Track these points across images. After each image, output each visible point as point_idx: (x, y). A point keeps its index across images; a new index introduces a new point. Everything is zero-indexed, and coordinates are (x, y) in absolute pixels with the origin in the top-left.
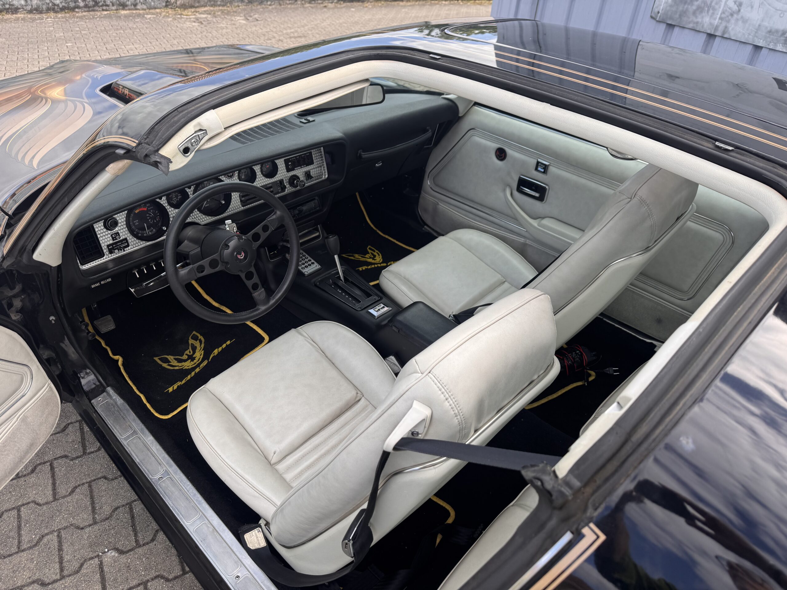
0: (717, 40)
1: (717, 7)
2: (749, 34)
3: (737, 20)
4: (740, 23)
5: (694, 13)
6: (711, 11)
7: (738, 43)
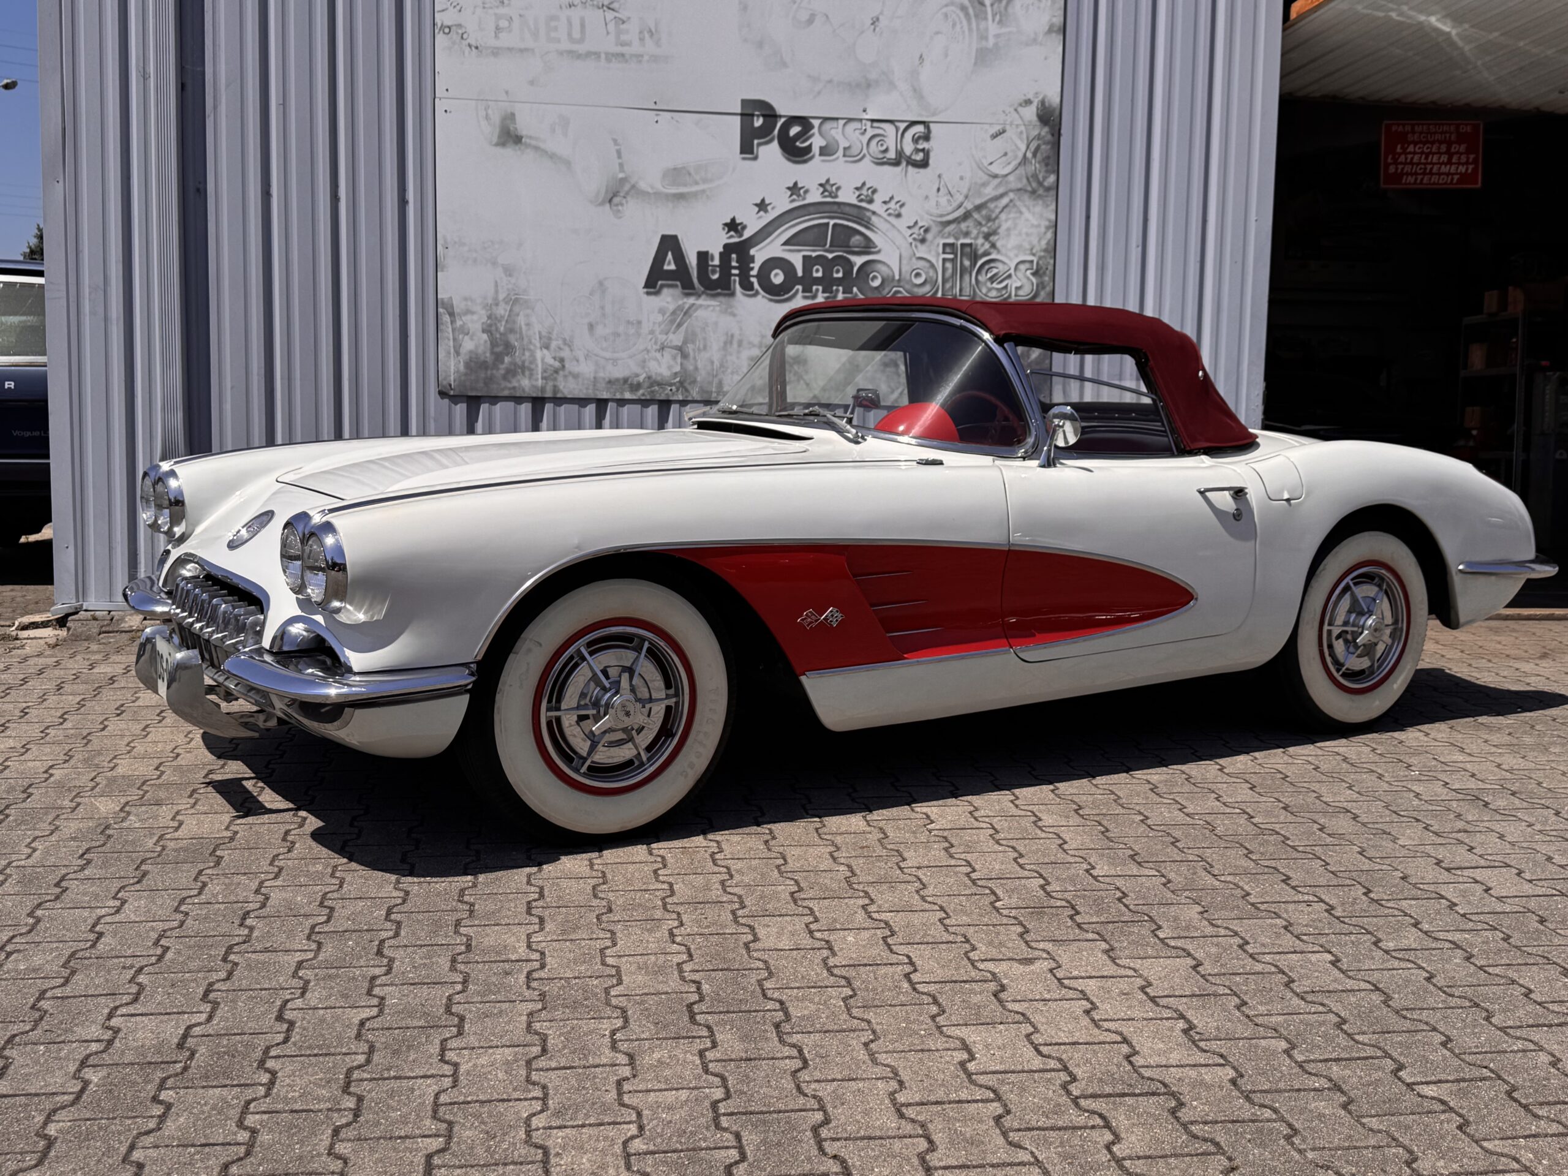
1: (533, 366)
2: (587, 389)
3: (565, 376)
4: (570, 378)
5: (505, 377)
6: (527, 373)
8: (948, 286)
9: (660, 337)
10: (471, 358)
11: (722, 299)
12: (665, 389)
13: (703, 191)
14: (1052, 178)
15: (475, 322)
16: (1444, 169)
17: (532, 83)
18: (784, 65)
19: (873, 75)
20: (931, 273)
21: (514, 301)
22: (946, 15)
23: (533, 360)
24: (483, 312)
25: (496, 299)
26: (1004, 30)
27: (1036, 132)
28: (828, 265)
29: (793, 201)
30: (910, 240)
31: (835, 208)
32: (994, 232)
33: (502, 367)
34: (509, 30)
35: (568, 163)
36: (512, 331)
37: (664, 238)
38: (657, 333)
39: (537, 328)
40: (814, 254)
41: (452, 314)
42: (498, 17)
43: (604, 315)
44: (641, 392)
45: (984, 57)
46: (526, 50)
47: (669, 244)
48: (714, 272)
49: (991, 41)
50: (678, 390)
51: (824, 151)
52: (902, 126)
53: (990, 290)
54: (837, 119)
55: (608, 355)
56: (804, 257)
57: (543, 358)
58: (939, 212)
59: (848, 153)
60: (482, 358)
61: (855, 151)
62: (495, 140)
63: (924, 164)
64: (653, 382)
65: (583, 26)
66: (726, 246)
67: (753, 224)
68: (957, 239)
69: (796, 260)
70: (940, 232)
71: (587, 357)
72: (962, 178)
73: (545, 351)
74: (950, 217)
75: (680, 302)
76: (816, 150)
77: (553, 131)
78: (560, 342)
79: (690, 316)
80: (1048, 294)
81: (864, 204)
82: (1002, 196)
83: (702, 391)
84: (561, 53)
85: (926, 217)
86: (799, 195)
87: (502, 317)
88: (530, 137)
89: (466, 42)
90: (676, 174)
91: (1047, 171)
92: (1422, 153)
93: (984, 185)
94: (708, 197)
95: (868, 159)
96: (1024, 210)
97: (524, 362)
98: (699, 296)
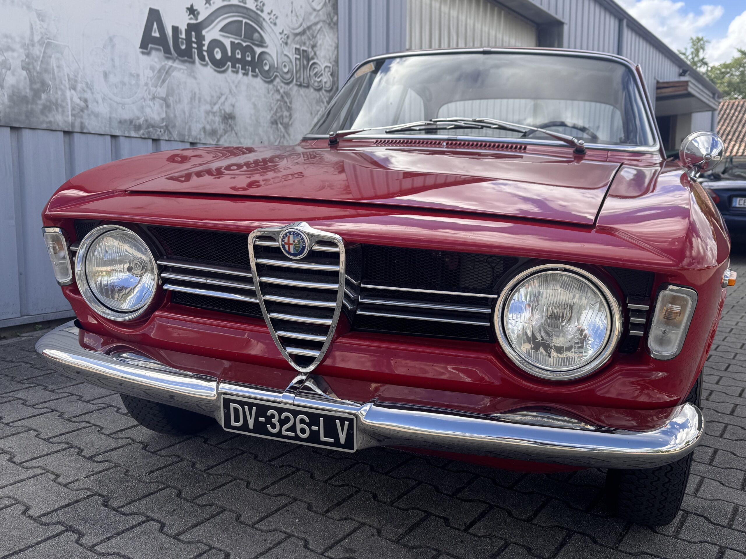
8: (298, 75)
9: (152, 88)
10: (13, 92)
11: (187, 64)
12: (156, 131)
14: (336, 18)
15: (15, 59)
20: (291, 66)
21: (47, 44)
23: (64, 99)
24: (21, 50)
25: (32, 40)
28: (243, 50)
30: (281, 42)
32: (315, 46)
33: (40, 102)
36: (46, 71)
37: (151, 10)
38: (150, 85)
39: (66, 70)
40: (236, 41)
43: (114, 66)
44: (142, 132)
47: (155, 16)
48: (182, 43)
50: (165, 132)
53: (315, 81)
55: (118, 99)
56: (231, 42)
57: (72, 98)
58: (293, 26)
60: (23, 93)
64: (150, 125)
66: (189, 25)
67: (203, 12)
69: (227, 44)
71: (103, 99)
72: (301, 7)
73: (73, 92)
74: (297, 31)
75: (163, 63)
78: (84, 85)
79: (170, 75)
80: (336, 89)
81: (259, 12)
82: (317, 23)
83: (180, 134)
85: (288, 28)
87: (38, 57)
91: (334, 13)
93: (311, 14)
96: (326, 34)
97: (57, 100)
98: (175, 60)
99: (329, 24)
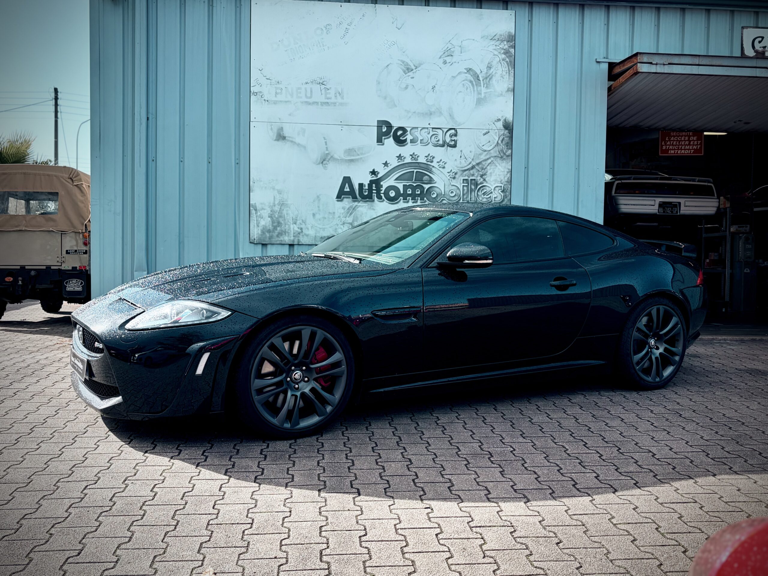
0: (296, 247)
1: (289, 231)
2: (312, 241)
3: (303, 236)
4: (305, 236)
5: (278, 236)
6: (287, 234)
7: (307, 246)
8: (465, 197)
9: (343, 219)
10: (263, 228)
11: (369, 203)
13: (361, 158)
14: (510, 151)
15: (265, 213)
16: (687, 147)
17: (290, 115)
18: (396, 106)
19: (433, 110)
20: (458, 191)
21: (282, 204)
22: (464, 85)
23: (290, 229)
24: (269, 209)
25: (274, 203)
26: (488, 90)
27: (502, 133)
28: (414, 188)
29: (399, 162)
30: (449, 178)
31: (417, 164)
32: (485, 174)
33: (276, 232)
34: (281, 93)
35: (305, 147)
36: (280, 217)
37: (345, 178)
38: (342, 216)
39: (291, 215)
40: (408, 184)
41: (256, 210)
42: (276, 88)
43: (319, 210)
45: (480, 102)
46: (288, 101)
47: (347, 180)
48: (365, 192)
49: (483, 95)
51: (412, 141)
52: (445, 130)
53: (483, 198)
54: (417, 128)
55: (321, 226)
56: (404, 185)
57: (294, 228)
58: (461, 166)
59: (422, 142)
60: (268, 228)
61: (425, 141)
62: (275, 138)
63: (455, 146)
65: (311, 91)
66: (371, 181)
67: (382, 172)
68: (469, 177)
69: (400, 186)
70: (462, 174)
71: (312, 227)
72: (471, 152)
73: (294, 225)
74: (466, 168)
75: (352, 204)
76: (408, 141)
77: (299, 134)
78: (301, 221)
79: (356, 210)
80: (508, 200)
81: (429, 163)
82: (488, 159)
84: (302, 103)
85: (456, 168)
86: (401, 160)
87: (277, 211)
88: (289, 137)
89: (263, 99)
90: (349, 151)
91: (507, 149)
92: (677, 140)
93: (480, 154)
94: (363, 161)
95: (431, 144)
96: (497, 165)
97: (285, 230)
98: (359, 202)
99: (502, 157)
